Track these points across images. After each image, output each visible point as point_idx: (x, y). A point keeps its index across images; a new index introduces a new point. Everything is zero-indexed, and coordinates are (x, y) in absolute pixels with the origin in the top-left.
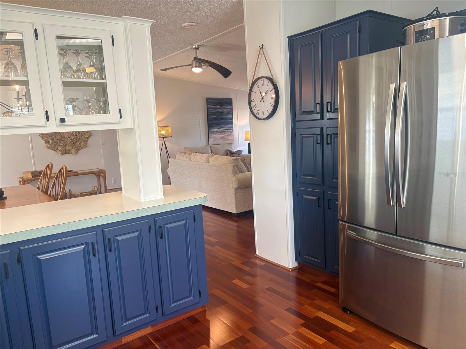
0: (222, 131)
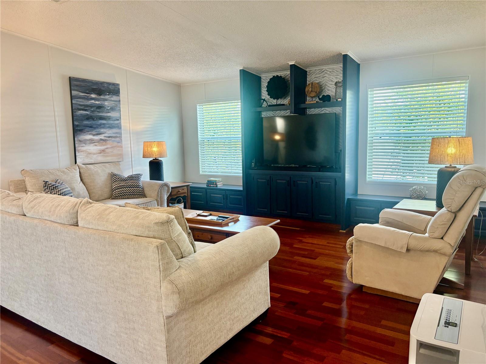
0: (101, 140)
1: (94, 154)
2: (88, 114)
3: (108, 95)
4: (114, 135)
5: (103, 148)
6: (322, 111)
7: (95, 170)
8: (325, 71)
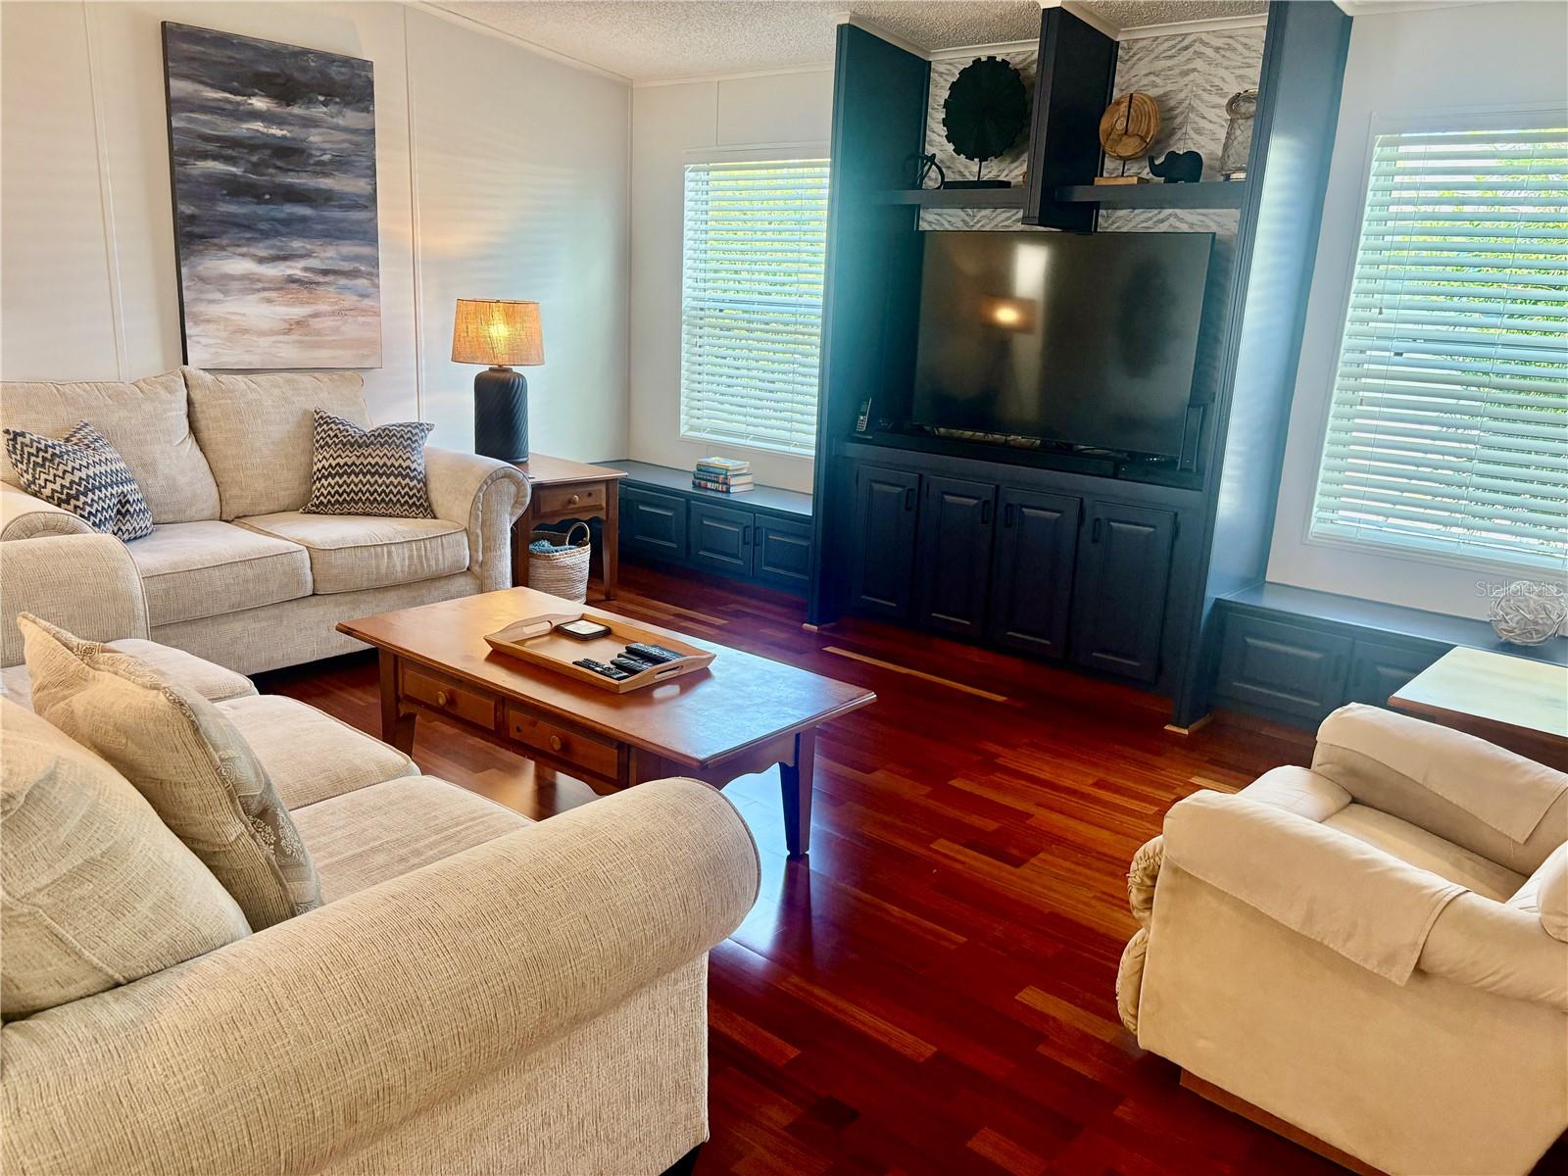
0: (292, 280)
1: (262, 334)
2: (235, 175)
3: (325, 104)
4: (347, 266)
5: (298, 312)
6: (1162, 221)
7: (251, 396)
8: (1198, 47)
